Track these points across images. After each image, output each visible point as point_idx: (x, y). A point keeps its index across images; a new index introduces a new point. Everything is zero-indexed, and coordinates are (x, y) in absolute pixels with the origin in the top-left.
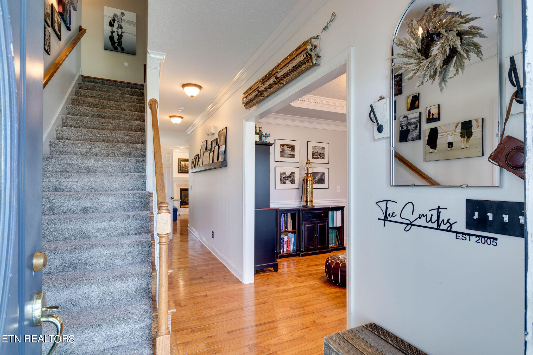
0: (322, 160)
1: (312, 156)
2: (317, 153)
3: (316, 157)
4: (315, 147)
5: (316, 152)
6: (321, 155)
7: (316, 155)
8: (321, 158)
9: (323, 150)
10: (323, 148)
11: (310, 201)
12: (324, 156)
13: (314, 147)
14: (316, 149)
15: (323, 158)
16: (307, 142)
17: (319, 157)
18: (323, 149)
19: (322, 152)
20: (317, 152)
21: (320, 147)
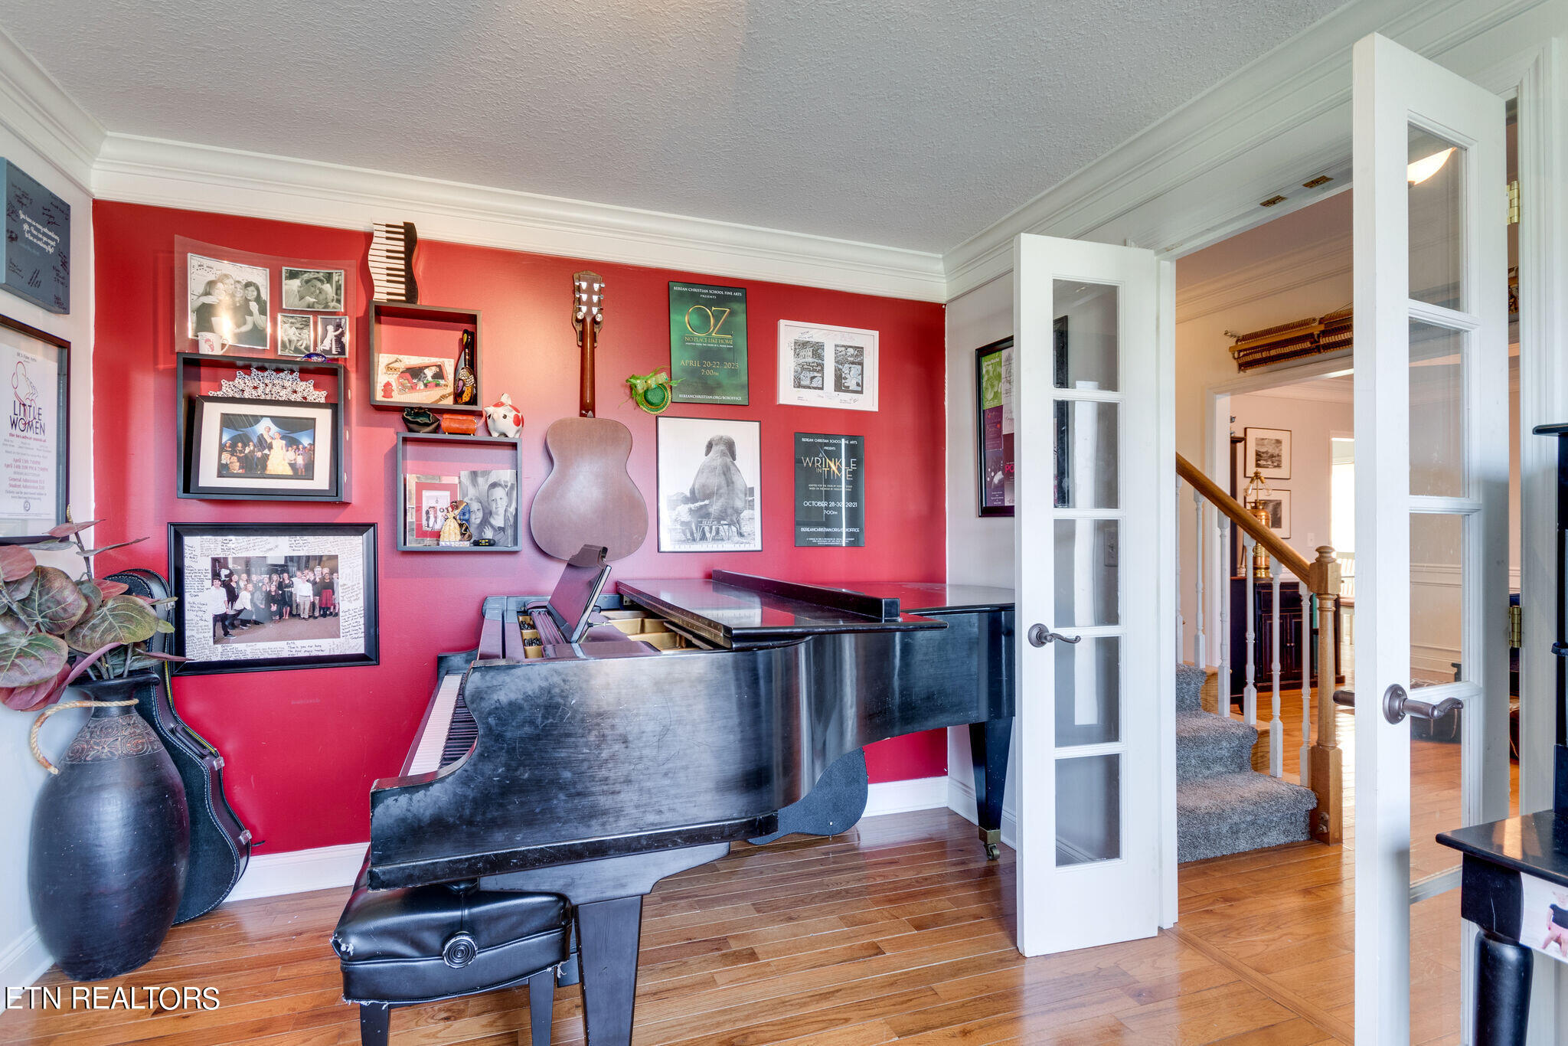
0: (1277, 470)
1: (1257, 461)
2: (1265, 455)
3: (1265, 463)
4: (1263, 439)
5: (1263, 453)
6: (1275, 460)
7: (1264, 460)
8: (1275, 467)
9: (1277, 447)
10: (1278, 442)
11: (1264, 566)
12: (1280, 461)
13: (1261, 441)
14: (1263, 445)
15: (1279, 466)
16: (1246, 429)
17: (1270, 463)
18: (1278, 445)
19: (1277, 452)
20: (1267, 452)
21: (1272, 440)
